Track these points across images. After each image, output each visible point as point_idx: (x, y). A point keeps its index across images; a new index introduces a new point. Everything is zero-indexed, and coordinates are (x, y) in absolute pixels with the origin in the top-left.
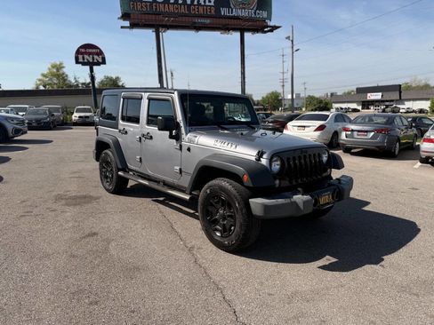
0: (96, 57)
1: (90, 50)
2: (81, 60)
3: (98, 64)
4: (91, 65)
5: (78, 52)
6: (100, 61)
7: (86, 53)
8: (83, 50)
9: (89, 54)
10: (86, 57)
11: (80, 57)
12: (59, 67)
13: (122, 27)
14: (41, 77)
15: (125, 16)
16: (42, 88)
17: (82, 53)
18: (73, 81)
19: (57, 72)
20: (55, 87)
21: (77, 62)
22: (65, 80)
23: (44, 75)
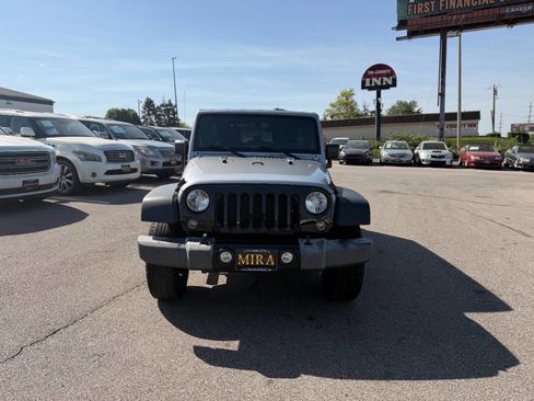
0: (385, 79)
1: (380, 72)
2: (368, 84)
3: (387, 87)
4: (379, 89)
5: (366, 75)
6: (390, 83)
7: (374, 76)
8: (371, 73)
9: (379, 76)
10: (374, 80)
11: (368, 80)
12: (348, 95)
13: (398, 39)
14: (330, 108)
15: (402, 24)
16: (329, 119)
17: (370, 77)
18: (362, 109)
19: (347, 101)
20: (342, 118)
21: (363, 87)
22: (353, 109)
23: (332, 105)
